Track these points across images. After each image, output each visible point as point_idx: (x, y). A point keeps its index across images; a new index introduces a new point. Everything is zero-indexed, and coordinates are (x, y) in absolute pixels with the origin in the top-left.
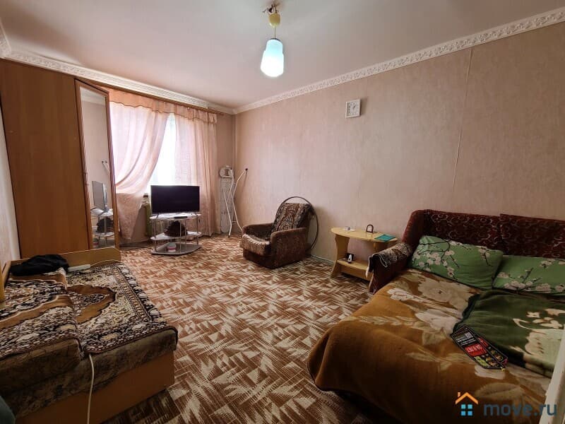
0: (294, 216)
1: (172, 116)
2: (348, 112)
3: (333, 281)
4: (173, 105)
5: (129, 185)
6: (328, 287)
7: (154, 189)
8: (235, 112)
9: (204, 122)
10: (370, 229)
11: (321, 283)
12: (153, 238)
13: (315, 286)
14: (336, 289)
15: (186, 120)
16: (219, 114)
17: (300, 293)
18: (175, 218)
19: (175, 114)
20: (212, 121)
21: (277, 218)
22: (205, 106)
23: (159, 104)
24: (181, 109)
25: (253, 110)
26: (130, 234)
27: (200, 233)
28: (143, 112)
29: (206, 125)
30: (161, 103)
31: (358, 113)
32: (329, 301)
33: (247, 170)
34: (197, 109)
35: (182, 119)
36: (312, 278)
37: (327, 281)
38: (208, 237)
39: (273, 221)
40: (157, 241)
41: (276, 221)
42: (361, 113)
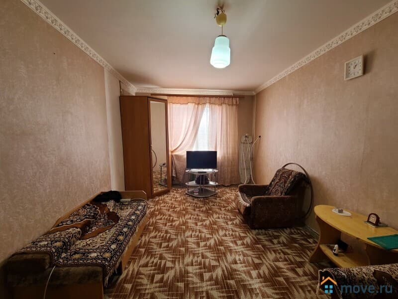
0: (285, 182)
1: (208, 105)
2: (348, 74)
3: (309, 267)
4: (208, 98)
5: (181, 150)
6: (296, 273)
7: (188, 153)
8: (254, 93)
9: (229, 105)
10: (373, 219)
11: (292, 263)
12: (186, 184)
13: (281, 264)
14: (305, 281)
15: (217, 106)
16: (241, 97)
17: (257, 266)
18: (199, 172)
19: (210, 103)
20: (235, 103)
21: (272, 181)
22: (231, 94)
23: (200, 99)
24: (213, 99)
25: (265, 89)
26: (181, 178)
27: (217, 183)
28: (191, 106)
29: (231, 106)
30: (201, 98)
31: (360, 72)
32: (282, 294)
33: (260, 137)
34: (224, 97)
35: (213, 106)
36: (285, 253)
37: (301, 265)
38: (224, 186)
39: (268, 184)
40: (189, 186)
41: (271, 184)
42: (365, 70)
